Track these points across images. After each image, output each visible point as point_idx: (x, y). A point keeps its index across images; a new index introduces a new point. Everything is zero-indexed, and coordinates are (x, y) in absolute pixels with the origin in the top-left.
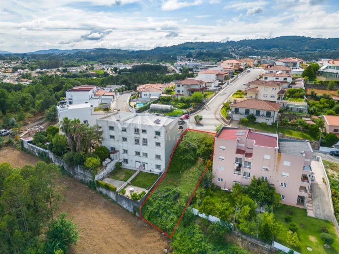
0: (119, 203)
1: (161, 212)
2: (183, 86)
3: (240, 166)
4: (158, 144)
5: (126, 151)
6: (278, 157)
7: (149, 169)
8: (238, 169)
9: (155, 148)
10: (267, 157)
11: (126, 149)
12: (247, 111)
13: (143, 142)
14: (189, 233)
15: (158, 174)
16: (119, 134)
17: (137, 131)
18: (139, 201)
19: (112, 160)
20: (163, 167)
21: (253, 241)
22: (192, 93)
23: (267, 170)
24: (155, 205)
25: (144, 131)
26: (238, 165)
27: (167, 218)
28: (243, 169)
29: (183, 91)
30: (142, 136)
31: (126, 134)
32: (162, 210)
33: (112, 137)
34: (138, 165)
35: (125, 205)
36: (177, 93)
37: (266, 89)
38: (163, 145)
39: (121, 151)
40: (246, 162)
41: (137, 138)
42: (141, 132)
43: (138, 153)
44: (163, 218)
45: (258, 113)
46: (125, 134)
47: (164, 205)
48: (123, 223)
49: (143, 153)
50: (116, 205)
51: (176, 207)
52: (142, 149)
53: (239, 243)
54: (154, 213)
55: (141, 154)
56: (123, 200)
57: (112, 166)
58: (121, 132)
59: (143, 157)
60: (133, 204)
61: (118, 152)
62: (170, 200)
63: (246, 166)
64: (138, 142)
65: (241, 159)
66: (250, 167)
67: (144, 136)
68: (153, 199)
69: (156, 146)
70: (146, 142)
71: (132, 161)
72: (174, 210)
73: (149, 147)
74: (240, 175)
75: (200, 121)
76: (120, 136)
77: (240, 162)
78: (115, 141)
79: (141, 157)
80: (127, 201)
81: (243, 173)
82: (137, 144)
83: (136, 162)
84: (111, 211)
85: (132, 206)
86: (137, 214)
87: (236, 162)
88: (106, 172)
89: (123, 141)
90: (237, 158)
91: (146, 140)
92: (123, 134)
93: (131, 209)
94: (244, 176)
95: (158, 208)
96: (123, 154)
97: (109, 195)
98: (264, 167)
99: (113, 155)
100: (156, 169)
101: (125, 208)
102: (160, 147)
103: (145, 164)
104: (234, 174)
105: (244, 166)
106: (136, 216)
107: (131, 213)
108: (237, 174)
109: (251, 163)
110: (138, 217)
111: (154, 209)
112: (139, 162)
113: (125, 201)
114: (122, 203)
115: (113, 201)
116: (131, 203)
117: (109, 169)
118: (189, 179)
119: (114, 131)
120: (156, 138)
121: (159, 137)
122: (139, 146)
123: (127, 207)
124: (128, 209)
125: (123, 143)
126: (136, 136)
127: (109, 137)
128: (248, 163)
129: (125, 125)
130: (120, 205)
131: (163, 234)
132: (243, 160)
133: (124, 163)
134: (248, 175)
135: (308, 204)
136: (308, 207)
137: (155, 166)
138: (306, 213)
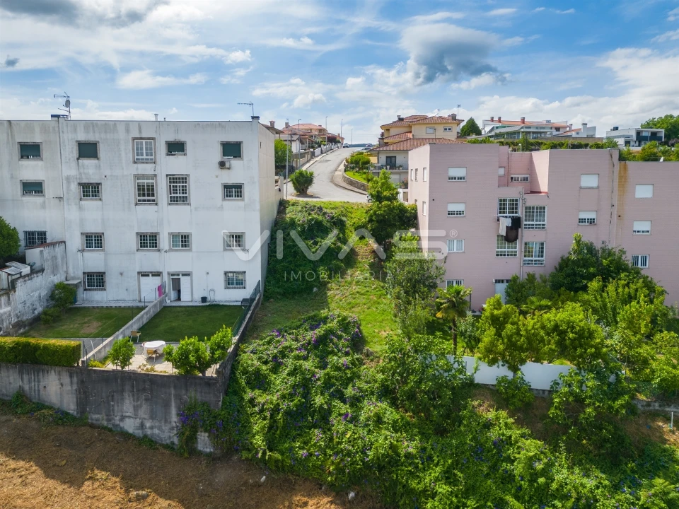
1: (319, 400)
3: (516, 223)
4: (234, 191)
5: (94, 241)
6: (621, 177)
7: (198, 297)
8: (512, 235)
9: (222, 207)
10: (590, 181)
11: (99, 231)
13: (172, 190)
14: (479, 450)
15: (239, 304)
16: (67, 173)
17: (143, 149)
18: (211, 372)
19: (35, 271)
20: (254, 277)
23: (591, 222)
24: (281, 382)
25: (176, 147)
26: (508, 222)
27: (354, 420)
28: (526, 235)
30: (167, 166)
31: (98, 167)
32: (322, 394)
33: (32, 188)
34: (150, 285)
35: (131, 417)
37: (430, 130)
38: (253, 192)
39: (76, 242)
40: (529, 210)
41: (144, 177)
42: (160, 149)
43: (148, 241)
44: (338, 425)
46: (90, 170)
47: (320, 374)
49: (174, 236)
50: (82, 430)
51: (372, 372)
52: (165, 218)
55: (164, 242)
56: (123, 391)
57: (36, 294)
58: (74, 164)
59: (170, 250)
60: (178, 397)
61: (62, 247)
62: (339, 350)
63: (531, 223)
64: (148, 195)
65: (514, 203)
66: (541, 223)
67: (176, 165)
68: (266, 363)
69: (224, 199)
70: (184, 190)
71: (121, 274)
72: (367, 382)
73: (196, 209)
74: (515, 255)
75: (307, 188)
76: (68, 179)
77: (513, 213)
78: (44, 202)
79: (163, 251)
80: (144, 390)
81: (523, 246)
82: (144, 201)
83: (142, 276)
84: (57, 461)
85: (174, 411)
86: (204, 442)
87: (500, 213)
88: (10, 315)
89: (81, 199)
90: (504, 200)
91: (184, 179)
92: (81, 170)
93: (166, 428)
94: (525, 256)
95: (301, 390)
96: (83, 251)
97: (39, 391)
98: (583, 215)
99: (41, 252)
100: (229, 288)
101: (131, 431)
102: (243, 200)
103: (180, 276)
104: (497, 255)
105: (528, 223)
106: (200, 453)
107: (170, 447)
108: (505, 255)
109: (544, 208)
110: (209, 455)
111: (283, 397)
112: (153, 275)
113: (133, 395)
114: (113, 410)
115: (62, 417)
116: (170, 394)
117: (24, 303)
118: (354, 298)
119: (40, 163)
120: (227, 165)
121: (235, 163)
122: (153, 208)
123: (142, 426)
124: (149, 432)
125: (80, 208)
126: (140, 172)
127: (19, 189)
128: (537, 212)
129: (94, 132)
130: (105, 423)
131: (352, 495)
132: (520, 203)
133: (85, 290)
134: (538, 250)
137: (222, 279)
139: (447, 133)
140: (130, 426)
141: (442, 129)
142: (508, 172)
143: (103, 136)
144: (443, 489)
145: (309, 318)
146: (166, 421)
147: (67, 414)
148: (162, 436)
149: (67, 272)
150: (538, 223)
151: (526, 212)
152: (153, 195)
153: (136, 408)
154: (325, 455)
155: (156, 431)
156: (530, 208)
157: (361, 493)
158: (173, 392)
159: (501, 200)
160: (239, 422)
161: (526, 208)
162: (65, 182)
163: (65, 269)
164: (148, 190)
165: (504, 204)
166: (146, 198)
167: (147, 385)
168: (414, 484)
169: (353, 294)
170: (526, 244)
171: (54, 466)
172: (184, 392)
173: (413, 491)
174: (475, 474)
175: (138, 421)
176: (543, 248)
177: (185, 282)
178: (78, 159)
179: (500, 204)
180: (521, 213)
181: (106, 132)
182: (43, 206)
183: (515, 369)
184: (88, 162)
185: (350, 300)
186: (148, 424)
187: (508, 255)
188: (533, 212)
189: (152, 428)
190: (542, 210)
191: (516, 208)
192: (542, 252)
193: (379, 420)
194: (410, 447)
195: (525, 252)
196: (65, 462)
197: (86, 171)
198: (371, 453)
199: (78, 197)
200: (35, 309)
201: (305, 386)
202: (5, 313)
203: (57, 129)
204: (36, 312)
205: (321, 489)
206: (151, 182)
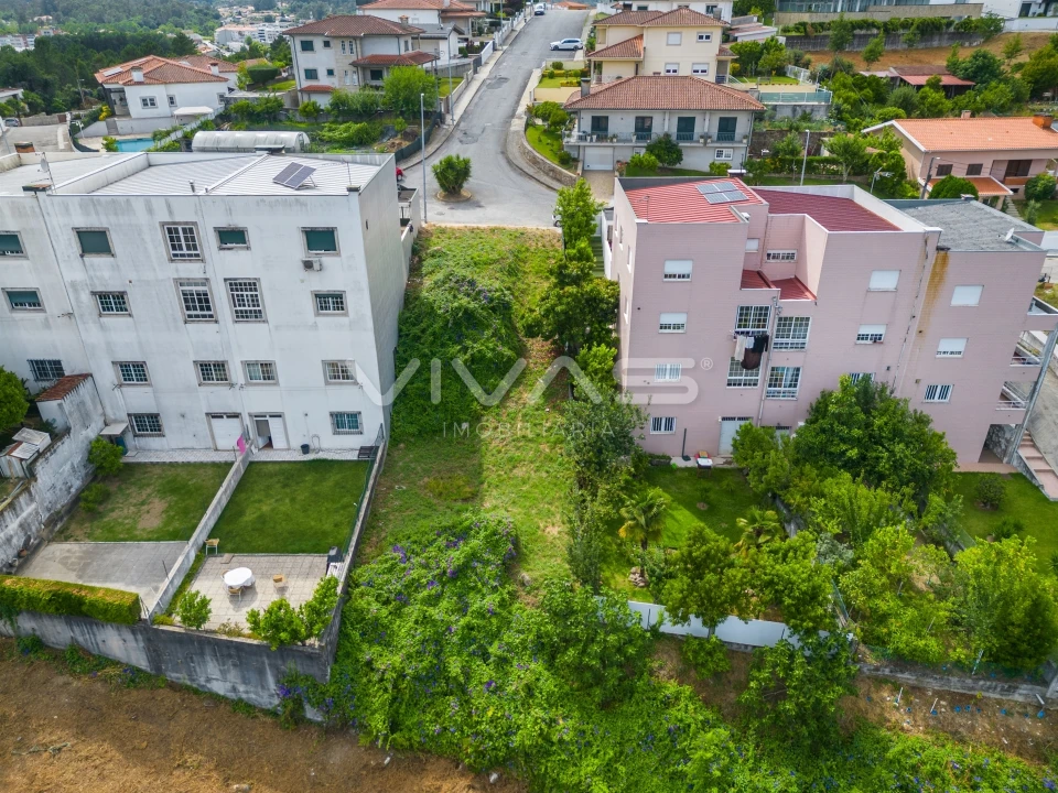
0: (173, 676)
1: (454, 667)
2: (327, 44)
3: (762, 343)
4: (330, 301)
5: (133, 372)
6: (934, 274)
7: (297, 443)
8: (751, 361)
9: (315, 326)
10: (884, 281)
11: (138, 358)
12: (643, 127)
13: (237, 300)
14: (649, 740)
15: (353, 456)
16: (69, 276)
17: (181, 240)
19: (57, 434)
21: (955, 684)
22: (377, 75)
23: (877, 339)
24: (406, 631)
25: (232, 237)
26: (749, 342)
27: (499, 689)
28: (775, 358)
29: (330, 72)
30: (222, 266)
31: (116, 268)
32: (459, 653)
33: (24, 298)
34: (227, 434)
35: (219, 680)
36: (306, 84)
37: (674, 38)
38: (359, 302)
39: (107, 376)
40: (784, 322)
41: (190, 282)
42: (209, 241)
43: (212, 371)
44: (479, 697)
45: (686, 125)
46: (104, 272)
47: (458, 622)
49: (249, 365)
50: (164, 693)
51: (527, 613)
52: (233, 341)
53: (894, 717)
54: (417, 678)
55: (237, 373)
56: (202, 654)
57: (67, 467)
58: (77, 262)
59: (247, 384)
60: (274, 666)
61: (88, 383)
62: (484, 584)
63: (785, 340)
64: (202, 309)
65: (763, 312)
66: (801, 340)
67: (236, 263)
68: (386, 602)
69: (317, 315)
70: (255, 300)
71: (183, 416)
72: (519, 632)
73: (277, 328)
74: (755, 385)
75: (461, 186)
76: (74, 286)
77: (758, 327)
78: (46, 319)
79: (237, 387)
80: (230, 656)
81: (769, 373)
82: (197, 316)
83: (213, 417)
84: (136, 742)
85: (270, 678)
86: (313, 712)
87: (739, 326)
88: (37, 513)
89: (100, 315)
90: (747, 308)
91: (252, 285)
92: (91, 273)
93: (265, 695)
94: (770, 386)
95: (431, 647)
96: (121, 386)
97: (97, 644)
98: (864, 331)
99: (60, 405)
100: (339, 433)
101: (222, 693)
102: (346, 315)
103: (268, 418)
104: (729, 385)
105: (780, 340)
106: (310, 722)
107: (272, 712)
108: (740, 385)
109: (808, 319)
111: (409, 656)
112: (228, 417)
113: (217, 660)
114: (195, 671)
115: (133, 676)
116: (263, 663)
117: (53, 487)
118: (518, 449)
119: (24, 263)
120: (316, 266)
121: (328, 260)
122: (212, 327)
123: (234, 689)
124: (244, 696)
125: (103, 328)
126: (183, 275)
127: (4, 301)
128: (796, 325)
129: (97, 213)
130: (189, 683)
131: (494, 777)
132: (772, 313)
133: (135, 436)
134: (789, 378)
135: (1025, 453)
136: (1033, 466)
137: (328, 423)
138: (1037, 489)
139: (704, 44)
140: (219, 687)
141: (695, 37)
142: (763, 246)
143: (113, 219)
145: (445, 529)
146: (263, 687)
147: (139, 670)
148: (261, 701)
149: (104, 414)
150: (796, 340)
151: (779, 325)
152: (209, 308)
153: (223, 673)
154: (462, 732)
155: (253, 696)
156: (786, 319)
157: (504, 776)
158: (266, 661)
159: (742, 308)
160: (354, 694)
161: (780, 319)
162: (70, 290)
163: (100, 411)
164: (200, 301)
165: (747, 314)
166: (199, 312)
167: (230, 650)
169: (518, 440)
170: (773, 369)
171: (133, 749)
172: (280, 662)
174: (641, 769)
175: (229, 684)
176: (797, 375)
177: (274, 425)
178: (82, 256)
179: (741, 315)
180: (771, 329)
181: (116, 214)
182: (47, 325)
183: (711, 624)
184: (101, 262)
185: (513, 453)
186: (241, 688)
187: (745, 385)
188: (790, 325)
189: (247, 692)
190: (803, 322)
191: (765, 321)
192: (796, 380)
193: (531, 692)
194: (565, 729)
195: (771, 380)
196: (145, 743)
197: (98, 274)
198: (516, 740)
199: (96, 312)
200: (70, 488)
201: (437, 643)
202: (30, 514)
203: (37, 210)
204: (73, 490)
205: (457, 767)
206: (201, 289)
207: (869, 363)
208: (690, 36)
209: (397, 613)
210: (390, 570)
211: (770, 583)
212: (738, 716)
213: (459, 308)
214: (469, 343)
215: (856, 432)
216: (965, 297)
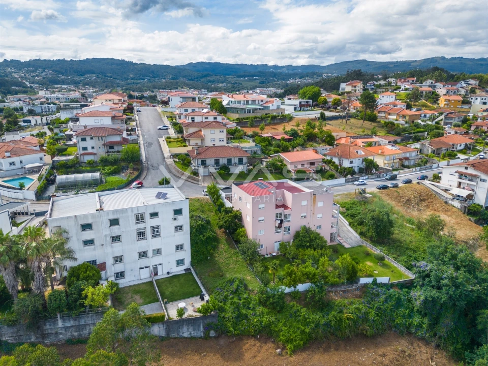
0: (173, 335)
3: (282, 221)
5: (118, 259)
6: (314, 201)
7: (165, 272)
8: (280, 226)
9: (174, 236)
10: (304, 203)
11: (120, 254)
12: (217, 162)
13: (153, 232)
14: (291, 315)
15: (184, 272)
16: (105, 233)
17: (140, 218)
20: (188, 260)
21: (343, 288)
22: (111, 147)
23: (305, 217)
24: (229, 308)
25: (154, 215)
26: (279, 222)
27: (255, 315)
28: (285, 225)
29: (93, 148)
30: (150, 222)
31: (119, 229)
32: (244, 309)
33: (89, 242)
34: (145, 272)
35: (186, 332)
36: (82, 152)
37: (213, 132)
38: (186, 227)
39: (111, 261)
40: (285, 216)
41: (140, 229)
42: (147, 216)
43: (143, 255)
44: (251, 318)
45: (229, 161)
46: (116, 230)
47: (240, 302)
48: (204, 356)
49: (154, 250)
50: (172, 340)
52: (150, 244)
53: (334, 297)
54: (236, 317)
55: (150, 254)
56: (183, 325)
58: (108, 229)
59: (153, 256)
60: (203, 322)
62: (243, 292)
65: (281, 214)
66: (289, 219)
67: (155, 222)
68: (221, 302)
69: (175, 232)
70: (158, 231)
71: (132, 270)
72: (254, 301)
73: (164, 238)
74: (281, 232)
76: (106, 236)
77: (280, 218)
78: (95, 247)
79: (149, 258)
80: (191, 323)
82: (141, 239)
83: (141, 269)
84: (172, 353)
85: (202, 326)
86: (212, 333)
87: (276, 218)
91: (158, 227)
92: (112, 231)
93: (199, 332)
94: (284, 232)
96: (114, 264)
97: (151, 332)
98: (302, 215)
100: (179, 266)
101: (186, 336)
102: (183, 231)
103: (157, 266)
104: (275, 233)
105: (285, 220)
106: (211, 337)
107: (201, 338)
108: (277, 233)
110: (214, 337)
111: (232, 313)
112: (145, 268)
113: (187, 326)
114: (180, 331)
116: (200, 322)
119: (92, 231)
120: (176, 219)
121: (179, 217)
122: (145, 241)
123: (190, 334)
124: (193, 335)
125: (112, 247)
126: (139, 227)
127: (82, 244)
129: (117, 214)
130: (177, 336)
131: (259, 336)
132: (283, 214)
133: (115, 280)
134: (288, 229)
135: (339, 238)
136: (341, 241)
137: (175, 263)
138: (343, 246)
139: (222, 133)
140: (186, 335)
143: (121, 215)
144: (284, 328)
146: (199, 330)
147: (162, 337)
148: (198, 335)
149: (107, 274)
152: (145, 236)
153: (188, 329)
155: (195, 334)
160: (223, 325)
162: (104, 237)
164: (142, 234)
166: (142, 237)
167: (192, 321)
168: (276, 329)
169: (226, 258)
170: (284, 228)
172: (205, 320)
173: (276, 331)
175: (189, 333)
176: (290, 228)
177: (159, 268)
178: (110, 227)
179: (276, 215)
180: (283, 218)
181: (122, 213)
182: (94, 249)
183: (295, 287)
184: (115, 228)
185: (227, 262)
186: (192, 333)
187: (279, 232)
188: (287, 216)
190: (289, 215)
191: (281, 216)
193: (263, 313)
194: (273, 319)
195: (284, 230)
197: (114, 231)
198: (263, 324)
199: (111, 243)
201: (237, 307)
203: (99, 216)
206: (143, 230)
207: (304, 223)
208: (217, 131)
209: (225, 304)
210: (219, 294)
211: (306, 274)
212: (306, 305)
213: (200, 224)
214: (205, 234)
215: (308, 239)
216: (320, 204)
